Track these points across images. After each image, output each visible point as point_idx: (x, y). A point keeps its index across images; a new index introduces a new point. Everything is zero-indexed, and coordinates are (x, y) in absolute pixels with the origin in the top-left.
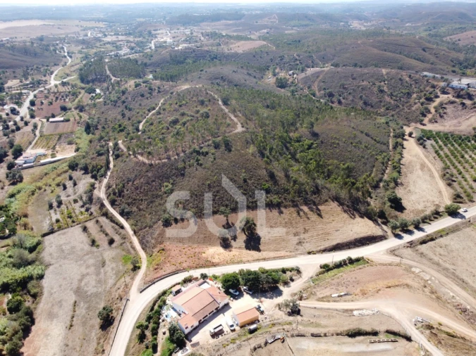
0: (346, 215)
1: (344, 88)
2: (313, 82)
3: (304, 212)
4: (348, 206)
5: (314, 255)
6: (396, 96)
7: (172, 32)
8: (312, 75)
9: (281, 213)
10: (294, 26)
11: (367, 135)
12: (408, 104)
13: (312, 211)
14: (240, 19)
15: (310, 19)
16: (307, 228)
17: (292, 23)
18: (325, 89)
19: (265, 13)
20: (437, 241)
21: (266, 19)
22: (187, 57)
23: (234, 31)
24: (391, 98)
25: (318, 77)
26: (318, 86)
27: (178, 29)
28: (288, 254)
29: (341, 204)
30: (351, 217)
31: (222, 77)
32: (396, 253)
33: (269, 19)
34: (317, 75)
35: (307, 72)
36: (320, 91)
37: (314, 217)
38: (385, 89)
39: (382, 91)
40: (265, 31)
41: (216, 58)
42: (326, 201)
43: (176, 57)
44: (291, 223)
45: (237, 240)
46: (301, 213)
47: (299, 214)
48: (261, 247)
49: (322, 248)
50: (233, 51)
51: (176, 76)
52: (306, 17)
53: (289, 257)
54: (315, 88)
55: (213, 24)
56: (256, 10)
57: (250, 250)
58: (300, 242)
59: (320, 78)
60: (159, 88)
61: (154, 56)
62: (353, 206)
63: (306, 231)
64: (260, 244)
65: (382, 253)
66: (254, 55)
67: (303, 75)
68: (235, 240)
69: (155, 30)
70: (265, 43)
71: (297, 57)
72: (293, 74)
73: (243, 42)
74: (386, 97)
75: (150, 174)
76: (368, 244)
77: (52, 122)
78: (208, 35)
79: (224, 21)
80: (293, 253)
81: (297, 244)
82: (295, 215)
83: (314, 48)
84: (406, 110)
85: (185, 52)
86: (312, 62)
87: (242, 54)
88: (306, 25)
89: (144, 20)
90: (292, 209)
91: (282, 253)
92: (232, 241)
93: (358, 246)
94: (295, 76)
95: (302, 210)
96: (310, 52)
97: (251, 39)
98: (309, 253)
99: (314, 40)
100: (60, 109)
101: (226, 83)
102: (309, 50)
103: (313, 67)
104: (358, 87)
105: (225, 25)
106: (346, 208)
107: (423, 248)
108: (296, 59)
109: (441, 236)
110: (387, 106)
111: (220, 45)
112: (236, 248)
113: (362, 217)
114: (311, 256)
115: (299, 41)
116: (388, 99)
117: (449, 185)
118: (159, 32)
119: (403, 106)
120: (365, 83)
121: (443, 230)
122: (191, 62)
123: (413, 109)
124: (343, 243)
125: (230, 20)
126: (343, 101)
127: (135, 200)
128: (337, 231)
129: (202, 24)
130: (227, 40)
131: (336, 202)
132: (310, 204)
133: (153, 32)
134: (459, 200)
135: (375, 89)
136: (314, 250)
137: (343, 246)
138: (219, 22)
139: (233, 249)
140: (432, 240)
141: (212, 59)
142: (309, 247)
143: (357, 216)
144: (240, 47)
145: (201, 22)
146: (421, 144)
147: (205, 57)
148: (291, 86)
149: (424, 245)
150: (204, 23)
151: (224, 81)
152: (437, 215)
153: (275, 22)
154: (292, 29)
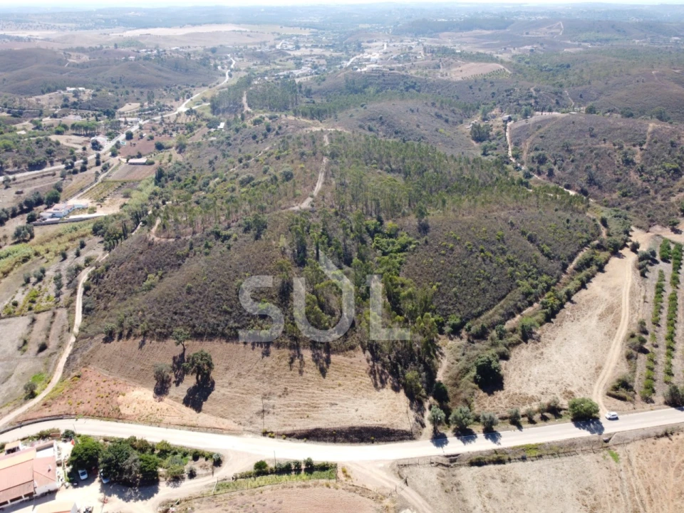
0: (368, 380)
1: (568, 150)
2: (529, 136)
3: (302, 360)
4: (384, 366)
5: (271, 439)
6: (651, 173)
7: (391, 45)
9: (266, 354)
10: (585, 41)
11: (531, 239)
12: (666, 190)
13: (316, 361)
14: (505, 28)
15: (619, 31)
16: (289, 389)
17: (583, 36)
19: (552, 18)
20: (508, 465)
21: (545, 29)
22: (370, 83)
23: (485, 47)
24: (641, 176)
26: (531, 143)
27: (402, 41)
28: (234, 426)
29: (375, 358)
30: (376, 385)
31: (381, 118)
32: (405, 471)
33: (550, 28)
35: (532, 118)
37: (311, 371)
38: (637, 159)
39: (628, 162)
40: (529, 48)
41: (413, 87)
42: (352, 348)
43: (354, 84)
44: (271, 375)
45: (181, 385)
46: (297, 361)
47: (292, 361)
48: (205, 405)
49: (288, 429)
50: (445, 78)
51: (325, 111)
52: (613, 27)
53: (231, 432)
54: (526, 146)
55: (459, 34)
56: (542, 14)
57: (187, 406)
58: (263, 411)
59: (541, 130)
60: (280, 128)
62: (395, 366)
63: (286, 392)
64: (205, 399)
65: (381, 465)
66: (471, 85)
67: (521, 123)
68: (177, 385)
69: (368, 42)
71: (534, 94)
72: (510, 119)
73: (473, 64)
74: (632, 173)
75: (142, 258)
76: (373, 442)
77: (131, 164)
78: (433, 52)
79: (478, 31)
80: (241, 428)
81: (258, 414)
82: (285, 362)
84: (659, 201)
85: (369, 76)
87: (458, 83)
88: (607, 40)
89: (370, 26)
90: (287, 352)
91: (227, 423)
92: (174, 385)
93: (352, 441)
94: (510, 123)
95: (300, 356)
96: (561, 86)
98: (265, 434)
100: (154, 147)
101: (384, 127)
103: (549, 111)
104: (592, 151)
105: (475, 37)
106: (379, 366)
107: (467, 474)
108: (531, 96)
109: (524, 459)
110: (625, 190)
111: (439, 67)
112: (170, 398)
113: (396, 389)
114: (267, 440)
115: (568, 66)
116: (634, 176)
117: (629, 357)
118: (374, 44)
119: (656, 192)
120: (608, 145)
121: (535, 447)
122: (373, 91)
123: (673, 199)
124: (327, 430)
125: (488, 29)
126: (557, 172)
127: (108, 292)
128: (332, 404)
129: (441, 35)
130: (451, 60)
131: (368, 353)
132: (320, 348)
133: (364, 44)
134: (622, 393)
135: (618, 158)
136: (275, 430)
137: (325, 436)
138: (469, 32)
139: (166, 399)
140: (499, 461)
141: (407, 89)
142: (272, 423)
143: (389, 386)
146: (640, 268)
147: (398, 84)
148: (493, 138)
149: (476, 468)
150: (446, 33)
151: (383, 123)
152: (553, 411)
153: (557, 34)
154: (579, 46)
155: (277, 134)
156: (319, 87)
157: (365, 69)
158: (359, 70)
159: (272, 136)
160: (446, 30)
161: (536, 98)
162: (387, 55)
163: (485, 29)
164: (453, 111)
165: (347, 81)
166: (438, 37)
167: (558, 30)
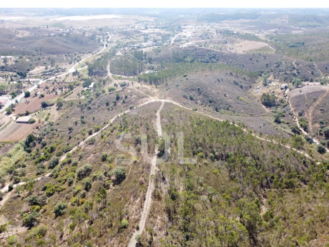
2: (308, 107)
7: (197, 27)
8: (308, 94)
10: (302, 27)
14: (256, 18)
15: (318, 21)
17: (301, 24)
18: (321, 123)
19: (279, 14)
21: (278, 19)
22: (188, 55)
23: (247, 29)
25: (315, 100)
26: (313, 115)
27: (202, 25)
31: (199, 89)
33: (281, 19)
34: (314, 96)
35: (303, 89)
36: (314, 123)
40: (274, 30)
41: (214, 58)
43: (178, 55)
50: (233, 51)
52: (315, 18)
54: (309, 116)
55: (232, 21)
56: (273, 11)
59: (318, 103)
60: (126, 97)
61: (162, 51)
66: (251, 57)
67: (296, 92)
69: (185, 25)
70: (267, 45)
71: (296, 66)
72: (286, 88)
73: (247, 42)
78: (221, 33)
79: (242, 20)
83: (318, 55)
85: (187, 50)
86: (312, 73)
87: (241, 55)
88: (314, 26)
89: (184, 16)
94: (287, 91)
96: (311, 60)
97: (257, 39)
99: (319, 44)
100: (41, 105)
101: (201, 97)
102: (312, 57)
103: (311, 81)
105: (241, 23)
108: (294, 68)
115: (303, 44)
118: (187, 27)
122: (189, 60)
125: (247, 19)
129: (222, 22)
130: (234, 39)
133: (182, 27)
138: (237, 20)
141: (211, 59)
144: (242, 48)
145: (223, 20)
147: (205, 55)
148: (279, 105)
150: (225, 21)
151: (200, 94)
153: (285, 22)
154: (300, 29)
155: (124, 102)
156: (157, 56)
157: (184, 46)
158: (181, 46)
159: (120, 104)
160: (225, 19)
161: (298, 70)
162: (195, 34)
163: (245, 19)
164: (244, 79)
165: (174, 53)
166: (221, 23)
167: (286, 20)
